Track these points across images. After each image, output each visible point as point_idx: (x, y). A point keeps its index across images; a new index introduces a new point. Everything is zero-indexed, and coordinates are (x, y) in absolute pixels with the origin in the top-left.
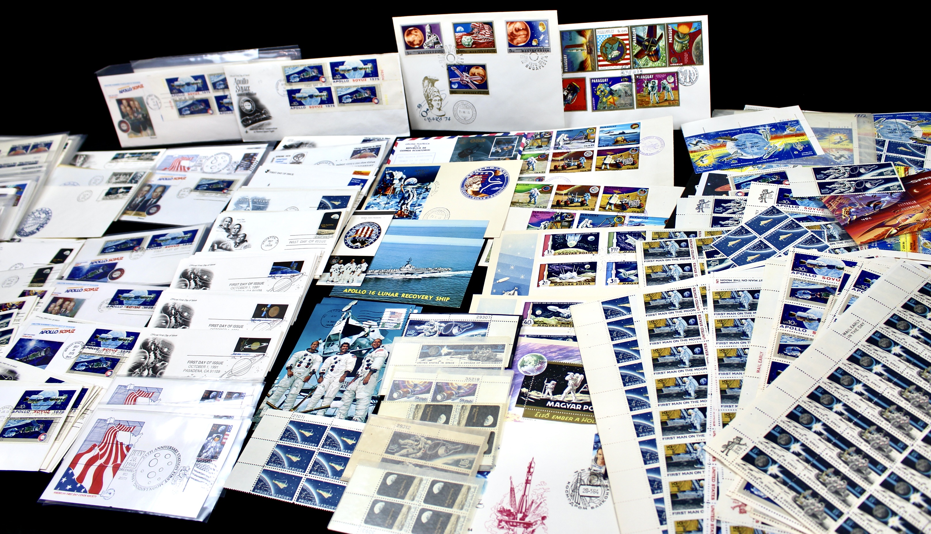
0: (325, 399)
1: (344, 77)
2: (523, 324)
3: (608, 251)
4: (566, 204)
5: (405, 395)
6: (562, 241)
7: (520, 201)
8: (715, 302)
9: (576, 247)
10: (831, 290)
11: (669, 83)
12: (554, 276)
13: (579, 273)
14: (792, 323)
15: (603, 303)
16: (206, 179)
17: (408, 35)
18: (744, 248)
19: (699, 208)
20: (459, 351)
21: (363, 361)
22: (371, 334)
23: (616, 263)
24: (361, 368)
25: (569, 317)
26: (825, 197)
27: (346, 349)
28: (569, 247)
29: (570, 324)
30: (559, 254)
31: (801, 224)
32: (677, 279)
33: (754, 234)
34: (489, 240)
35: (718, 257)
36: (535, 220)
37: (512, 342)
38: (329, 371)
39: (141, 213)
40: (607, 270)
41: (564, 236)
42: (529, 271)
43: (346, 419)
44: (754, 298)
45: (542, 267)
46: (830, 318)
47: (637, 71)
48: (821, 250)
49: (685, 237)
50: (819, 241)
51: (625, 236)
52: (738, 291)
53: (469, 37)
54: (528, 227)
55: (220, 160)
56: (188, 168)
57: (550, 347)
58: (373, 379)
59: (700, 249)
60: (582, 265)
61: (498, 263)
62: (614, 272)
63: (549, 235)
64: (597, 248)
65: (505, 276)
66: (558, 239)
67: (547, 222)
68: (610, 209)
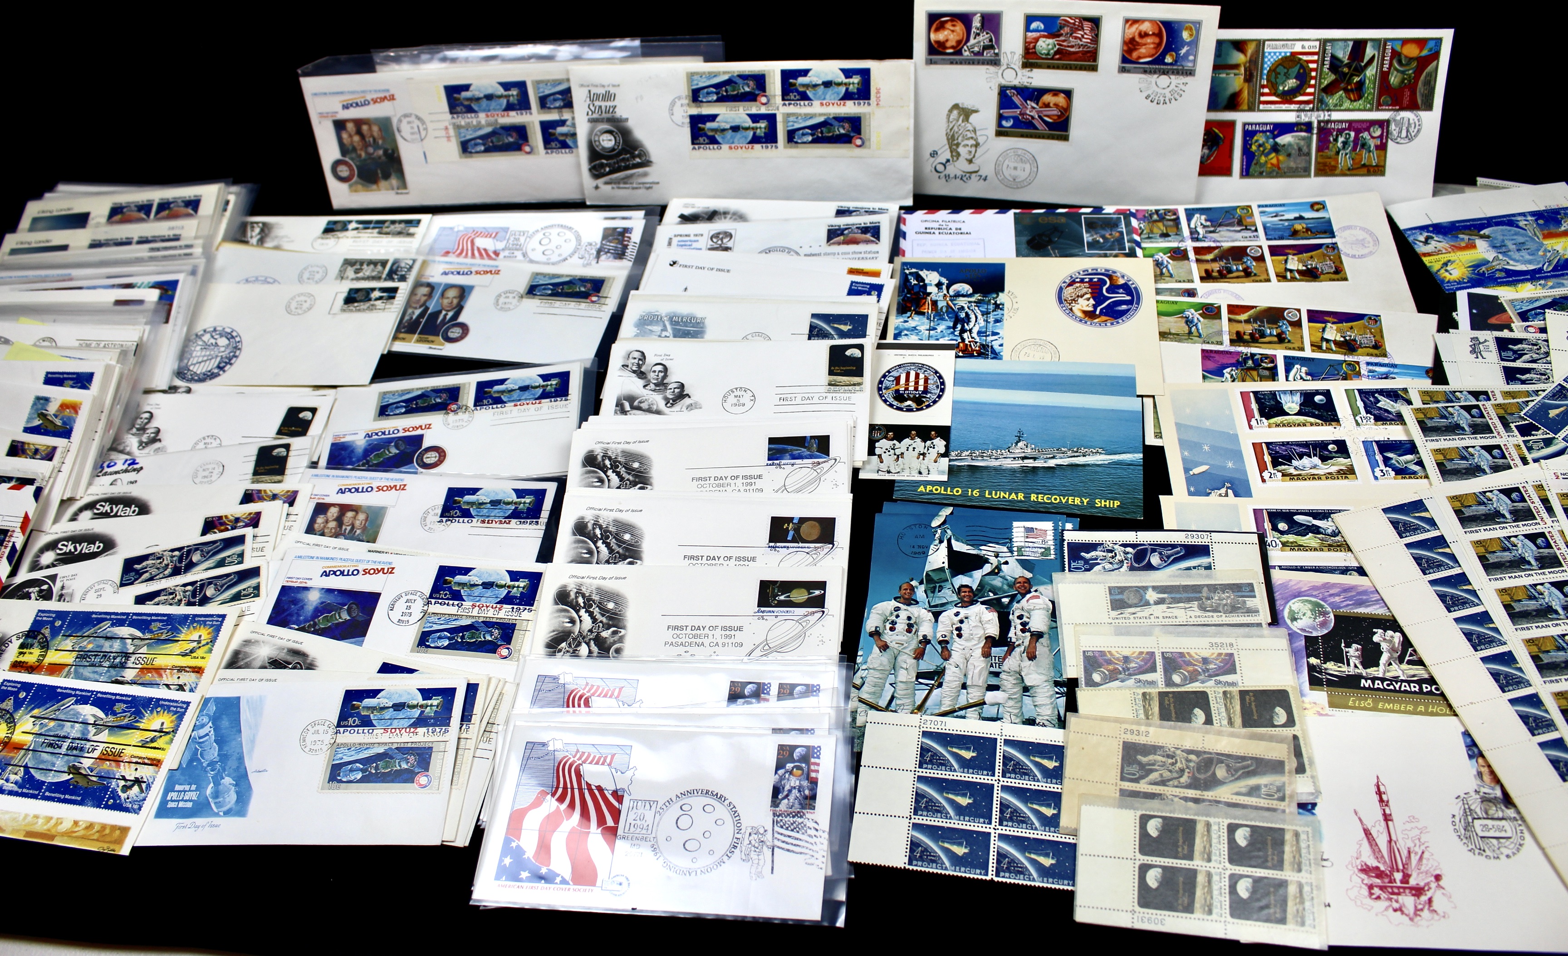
0: (970, 690)
1: (804, 97)
3: (1356, 421)
5: (1113, 676)
6: (1274, 403)
7: (1173, 332)
11: (1373, 137)
12: (1284, 464)
13: (1323, 459)
15: (1385, 511)
16: (544, 275)
17: (937, 30)
19: (1475, 351)
20: (1178, 596)
21: (1011, 617)
22: (1004, 567)
23: (1378, 443)
24: (1012, 629)
25: (1337, 534)
27: (968, 597)
28: (1288, 414)
30: (1277, 425)
32: (1488, 471)
36: (1212, 367)
38: (955, 636)
39: (431, 338)
41: (1272, 394)
42: (1239, 455)
43: (1024, 723)
45: (1257, 446)
47: (1324, 116)
49: (1473, 401)
51: (1374, 397)
53: (1050, 41)
54: (1205, 377)
55: (556, 240)
56: (496, 253)
58: (1042, 648)
60: (1323, 445)
61: (1180, 440)
62: (1379, 458)
63: (1248, 393)
64: (1336, 416)
65: (1201, 464)
66: (1264, 399)
67: (1232, 370)
68: (1330, 350)
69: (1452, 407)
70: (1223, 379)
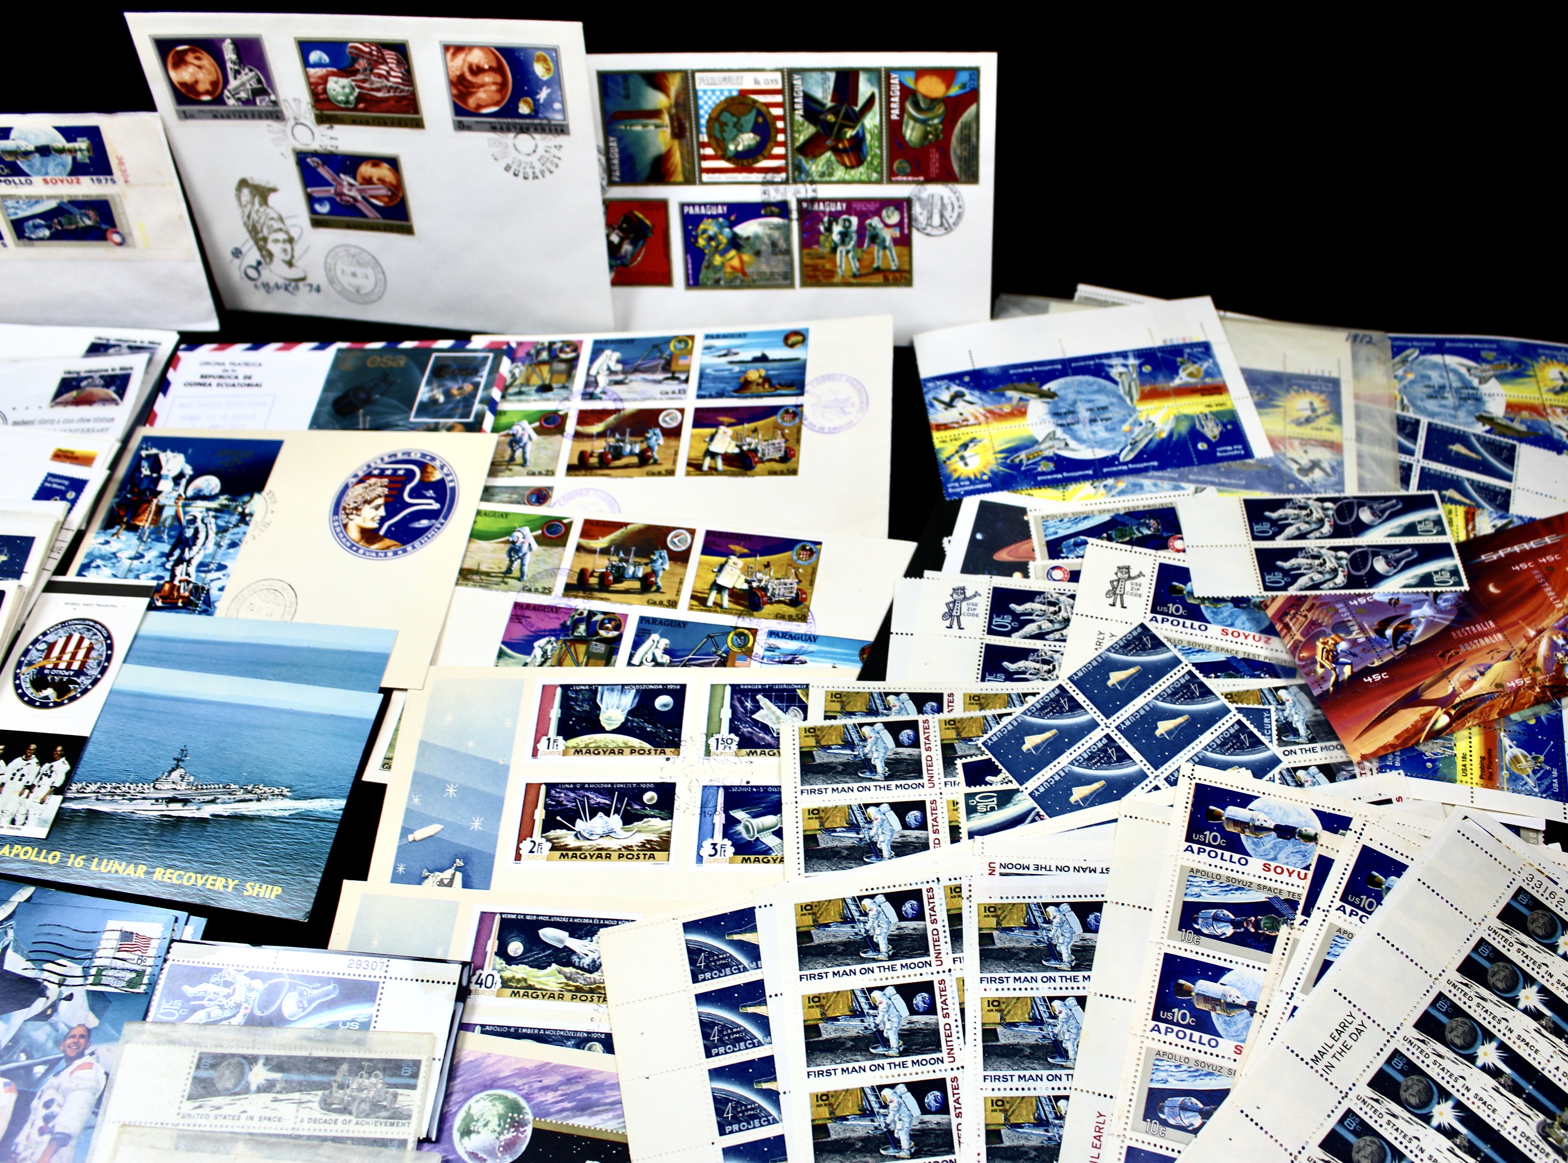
2: (474, 987)
3: (708, 746)
4: (604, 586)
6: (586, 707)
7: (484, 568)
8: (985, 939)
9: (622, 730)
10: (1285, 908)
11: (887, 226)
13: (629, 819)
14: (1183, 1018)
15: (687, 927)
17: (176, 65)
18: (1064, 760)
19: (952, 615)
25: (595, 967)
26: (1274, 599)
28: (606, 731)
29: (598, 993)
30: (579, 752)
31: (1212, 683)
32: (886, 853)
33: (1092, 712)
34: (395, 694)
35: (995, 785)
36: (520, 632)
37: (441, 1052)
40: (703, 813)
41: (593, 691)
42: (496, 805)
44: (1087, 928)
46: (1279, 1003)
47: (805, 191)
48: (1260, 770)
49: (912, 714)
50: (1256, 743)
51: (755, 702)
52: (1046, 905)
54: (501, 654)
57: (543, 1069)
59: (950, 754)
60: (633, 792)
62: (719, 819)
63: (555, 687)
64: (679, 735)
65: (431, 821)
66: (575, 700)
67: (549, 642)
68: (718, 605)
69: (871, 725)
70: (528, 659)
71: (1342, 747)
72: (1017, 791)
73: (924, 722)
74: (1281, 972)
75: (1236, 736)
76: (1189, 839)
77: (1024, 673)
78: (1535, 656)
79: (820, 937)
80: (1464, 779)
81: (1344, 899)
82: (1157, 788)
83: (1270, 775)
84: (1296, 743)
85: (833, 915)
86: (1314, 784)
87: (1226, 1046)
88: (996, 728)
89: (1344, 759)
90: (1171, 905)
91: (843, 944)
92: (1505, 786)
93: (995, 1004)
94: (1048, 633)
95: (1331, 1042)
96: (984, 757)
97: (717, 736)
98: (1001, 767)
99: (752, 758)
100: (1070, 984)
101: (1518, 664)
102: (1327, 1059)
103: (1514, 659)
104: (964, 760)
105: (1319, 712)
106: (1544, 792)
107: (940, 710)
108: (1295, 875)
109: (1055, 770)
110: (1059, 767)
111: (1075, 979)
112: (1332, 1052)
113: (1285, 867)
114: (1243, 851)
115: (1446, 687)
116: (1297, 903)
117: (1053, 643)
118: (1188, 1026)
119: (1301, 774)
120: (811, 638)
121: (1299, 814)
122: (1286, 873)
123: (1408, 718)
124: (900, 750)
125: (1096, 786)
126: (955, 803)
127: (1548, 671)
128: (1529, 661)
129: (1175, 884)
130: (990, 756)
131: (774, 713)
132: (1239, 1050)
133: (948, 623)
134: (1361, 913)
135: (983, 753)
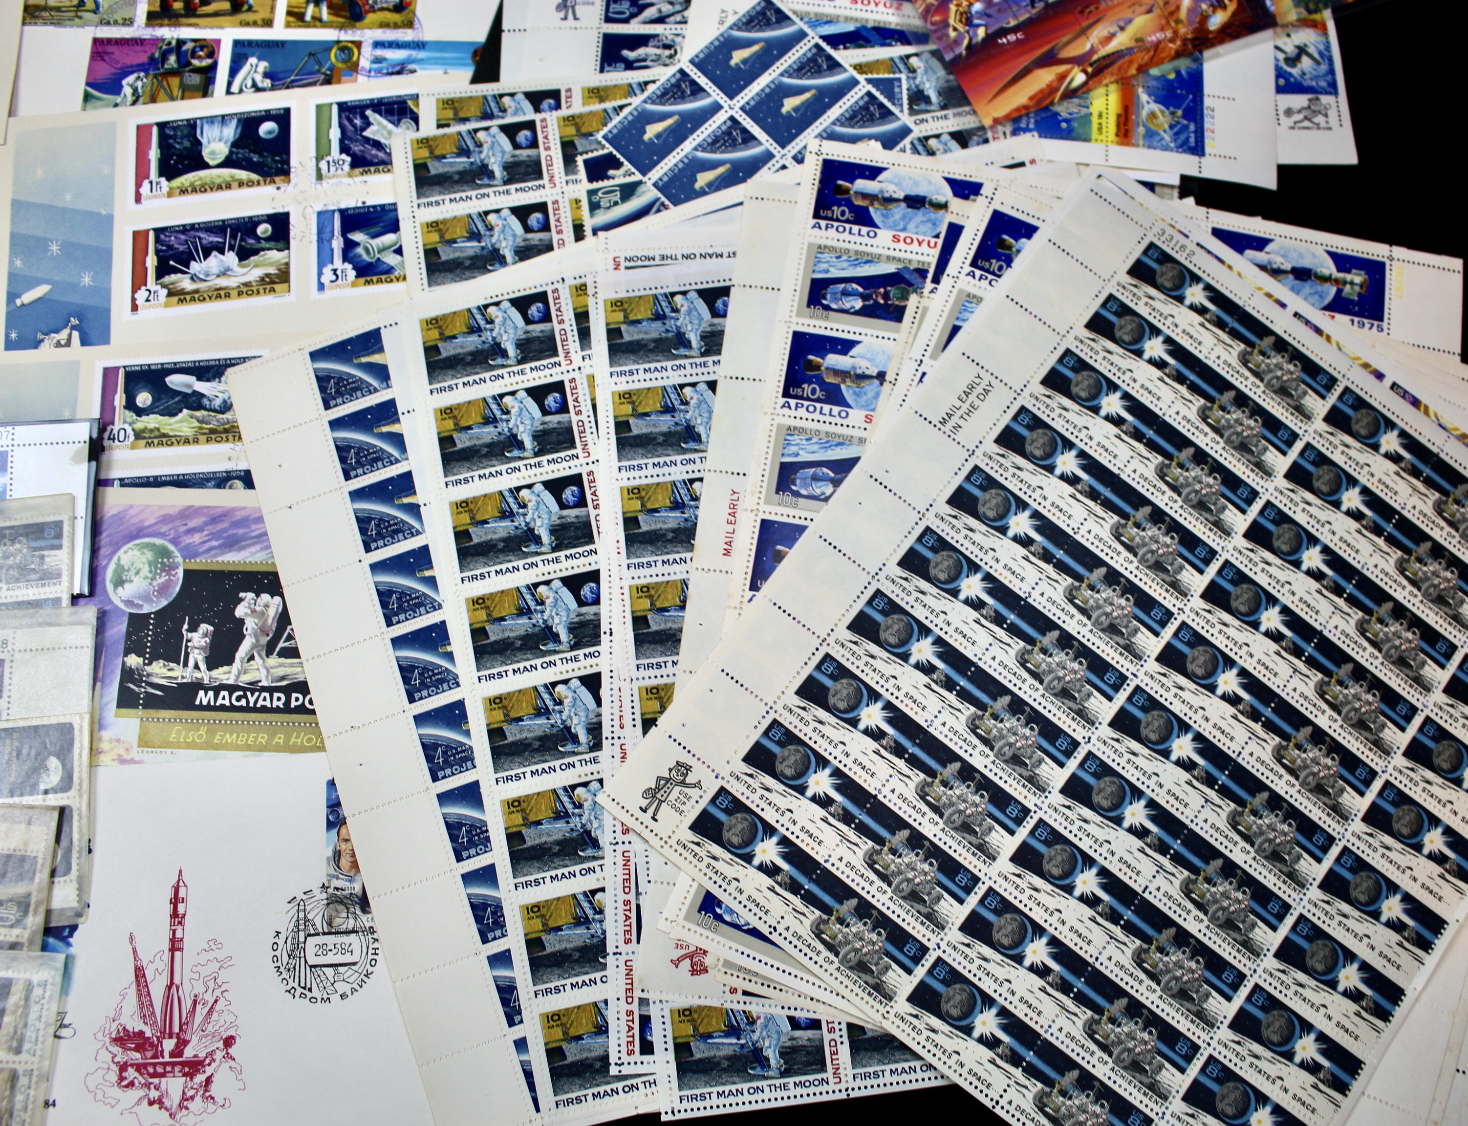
2: (106, 443)
3: (318, 169)
4: (191, 10)
6: (188, 144)
7: (52, 3)
8: (613, 333)
9: (227, 163)
12: (176, 271)
13: (244, 255)
14: (814, 392)
15: (315, 356)
18: (688, 146)
19: (566, 5)
23: (344, 213)
25: (226, 407)
29: (231, 432)
30: (185, 191)
31: (840, 55)
32: (509, 258)
33: (716, 94)
35: (617, 178)
36: (105, 70)
37: (82, 509)
40: (320, 240)
41: (192, 125)
42: (104, 256)
44: (716, 313)
45: (139, 237)
46: (908, 371)
48: (889, 142)
49: (528, 114)
50: (886, 114)
51: (363, 116)
52: (673, 294)
54: (87, 97)
57: (187, 513)
59: (570, 151)
60: (247, 226)
61: (13, 236)
62: (337, 244)
63: (150, 126)
64: (287, 162)
65: (38, 282)
66: (174, 137)
67: (138, 78)
68: (317, 21)
69: (487, 129)
70: (119, 100)
71: (975, 112)
72: (640, 183)
73: (543, 120)
74: (910, 340)
75: (866, 108)
76: (816, 215)
77: (644, 60)
78: (1178, 8)
79: (447, 350)
80: (1099, 138)
81: (974, 264)
82: (784, 167)
83: (901, 145)
84: (928, 111)
85: (459, 327)
86: (946, 151)
87: (856, 416)
88: (616, 120)
89: (977, 125)
90: (799, 283)
91: (472, 354)
92: (1141, 142)
93: (627, 397)
94: (669, 16)
95: (958, 404)
96: (606, 151)
97: (329, 158)
98: (622, 159)
99: (366, 178)
100: (700, 370)
101: (1160, 17)
102: (955, 420)
103: (1157, 11)
104: (585, 157)
105: (951, 77)
106: (1181, 146)
107: (558, 106)
108: (925, 244)
109: (678, 158)
110: (682, 154)
111: (705, 365)
112: (959, 413)
113: (914, 237)
114: (870, 223)
115: (1084, 44)
116: (927, 271)
117: (674, 26)
118: (818, 400)
119: (932, 142)
120: (420, 45)
121: (930, 183)
122: (916, 243)
123: (1044, 77)
124: (518, 152)
125: (721, 170)
126: (577, 201)
127: (1190, 22)
128: (1172, 13)
129: (803, 262)
130: (611, 149)
131: (385, 127)
132: (869, 419)
133: (562, 15)
134: (990, 277)
135: (603, 147)
